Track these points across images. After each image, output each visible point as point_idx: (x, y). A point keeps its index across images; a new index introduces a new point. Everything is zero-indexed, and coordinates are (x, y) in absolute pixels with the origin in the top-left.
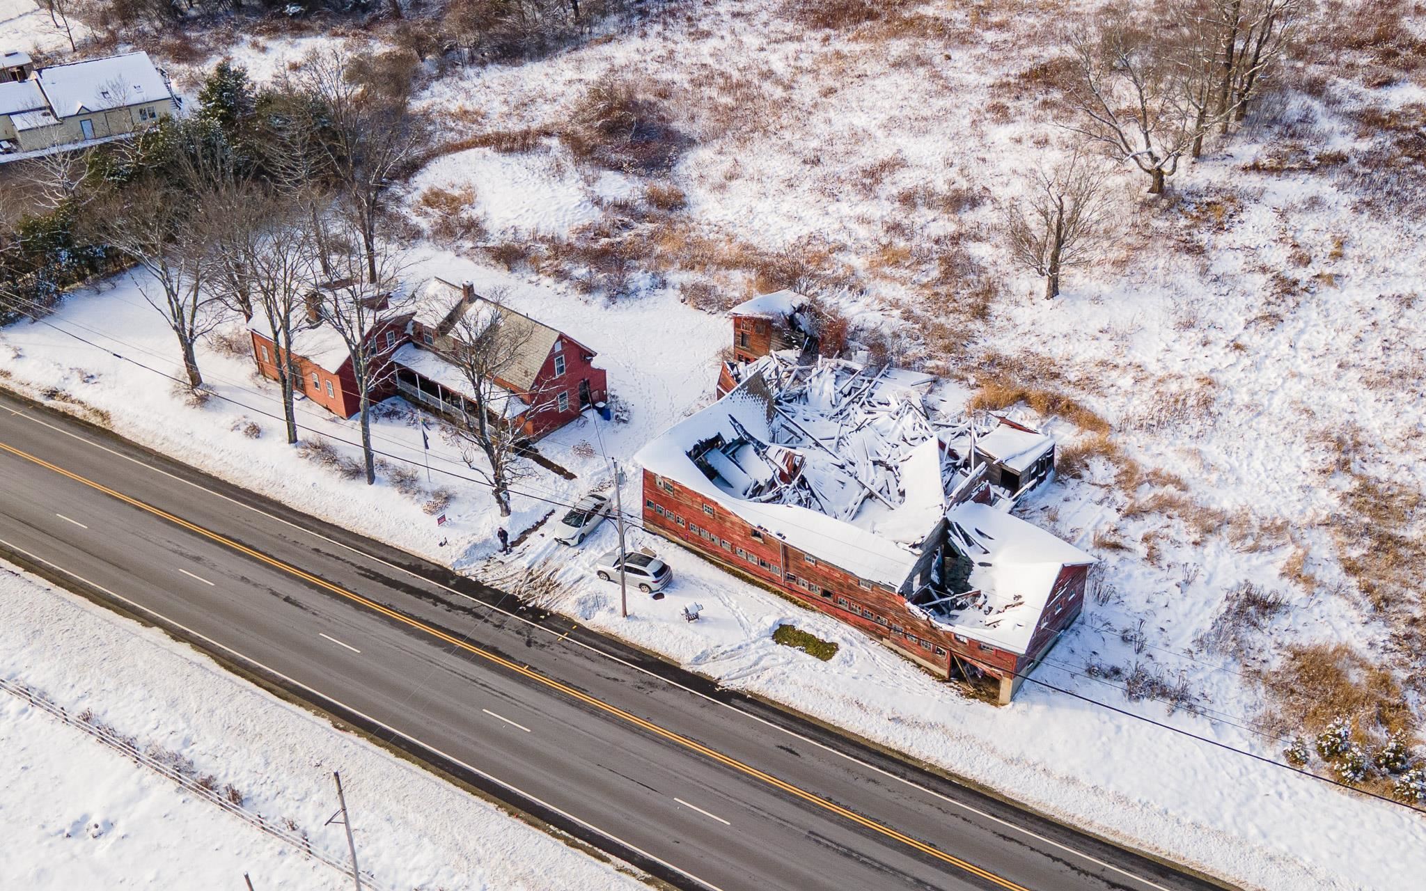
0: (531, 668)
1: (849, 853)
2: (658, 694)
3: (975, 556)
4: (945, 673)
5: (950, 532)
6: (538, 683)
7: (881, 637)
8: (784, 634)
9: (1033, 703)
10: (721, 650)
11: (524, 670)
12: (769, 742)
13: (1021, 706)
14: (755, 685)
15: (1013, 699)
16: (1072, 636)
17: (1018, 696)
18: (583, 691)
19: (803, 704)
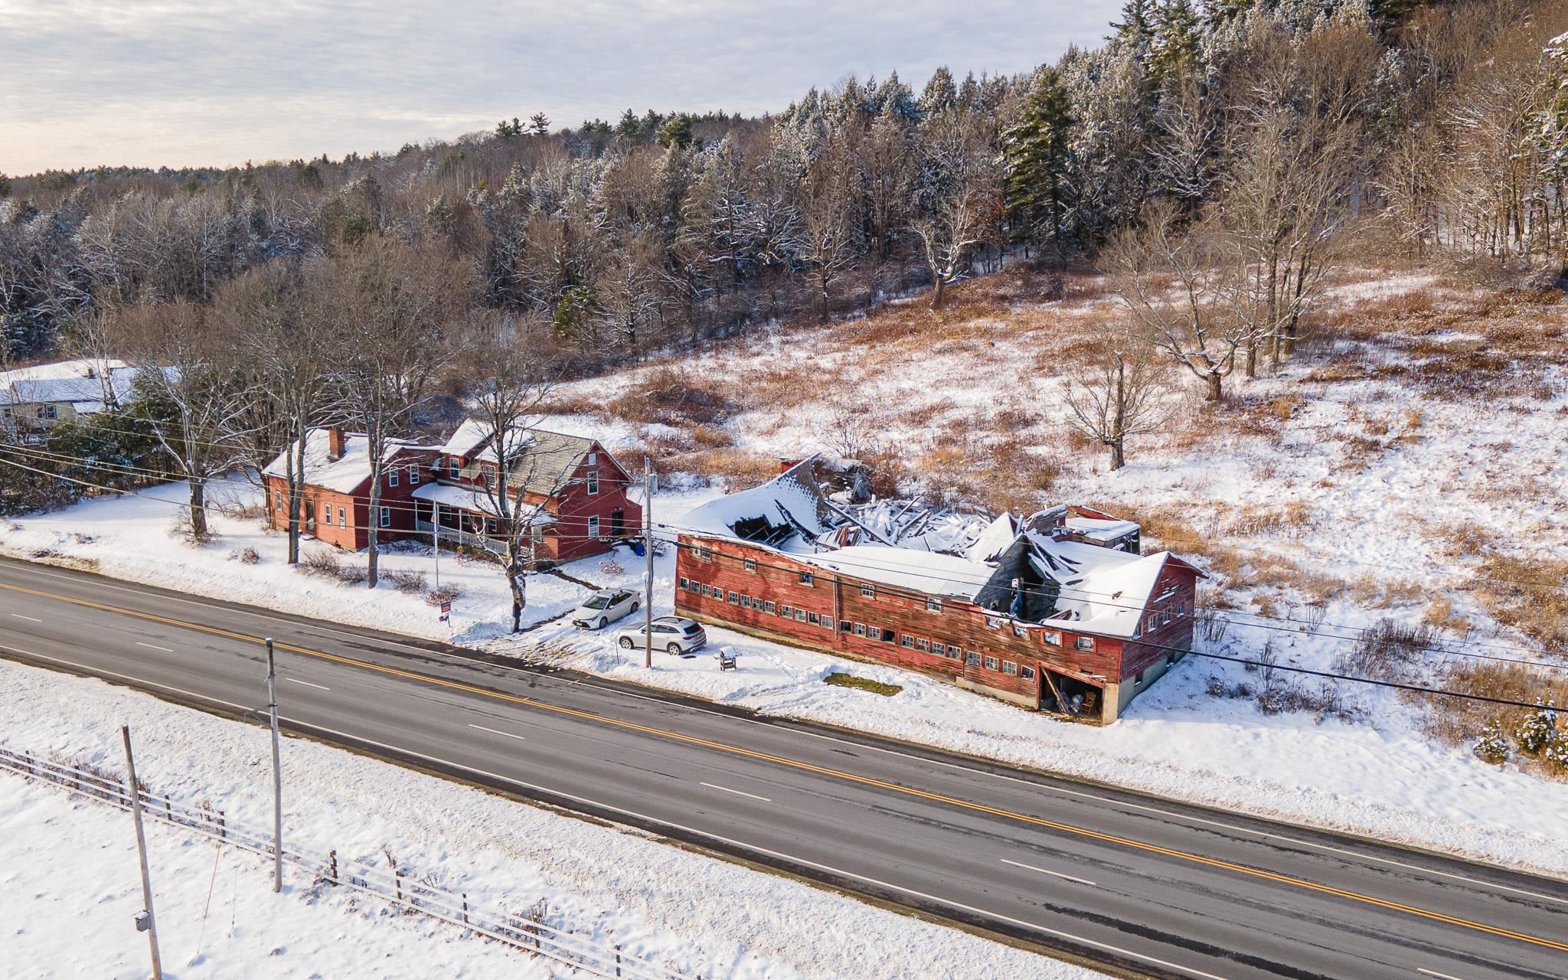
0: (530, 699)
1: (927, 822)
2: (681, 716)
3: (1062, 578)
4: (1033, 702)
5: (1030, 555)
6: (538, 708)
7: (953, 677)
8: (834, 678)
9: (1145, 718)
10: (761, 688)
11: (525, 701)
12: (824, 749)
13: (1130, 722)
14: (800, 712)
15: (1120, 716)
16: (1184, 666)
17: (1126, 713)
18: (593, 713)
19: (862, 723)
